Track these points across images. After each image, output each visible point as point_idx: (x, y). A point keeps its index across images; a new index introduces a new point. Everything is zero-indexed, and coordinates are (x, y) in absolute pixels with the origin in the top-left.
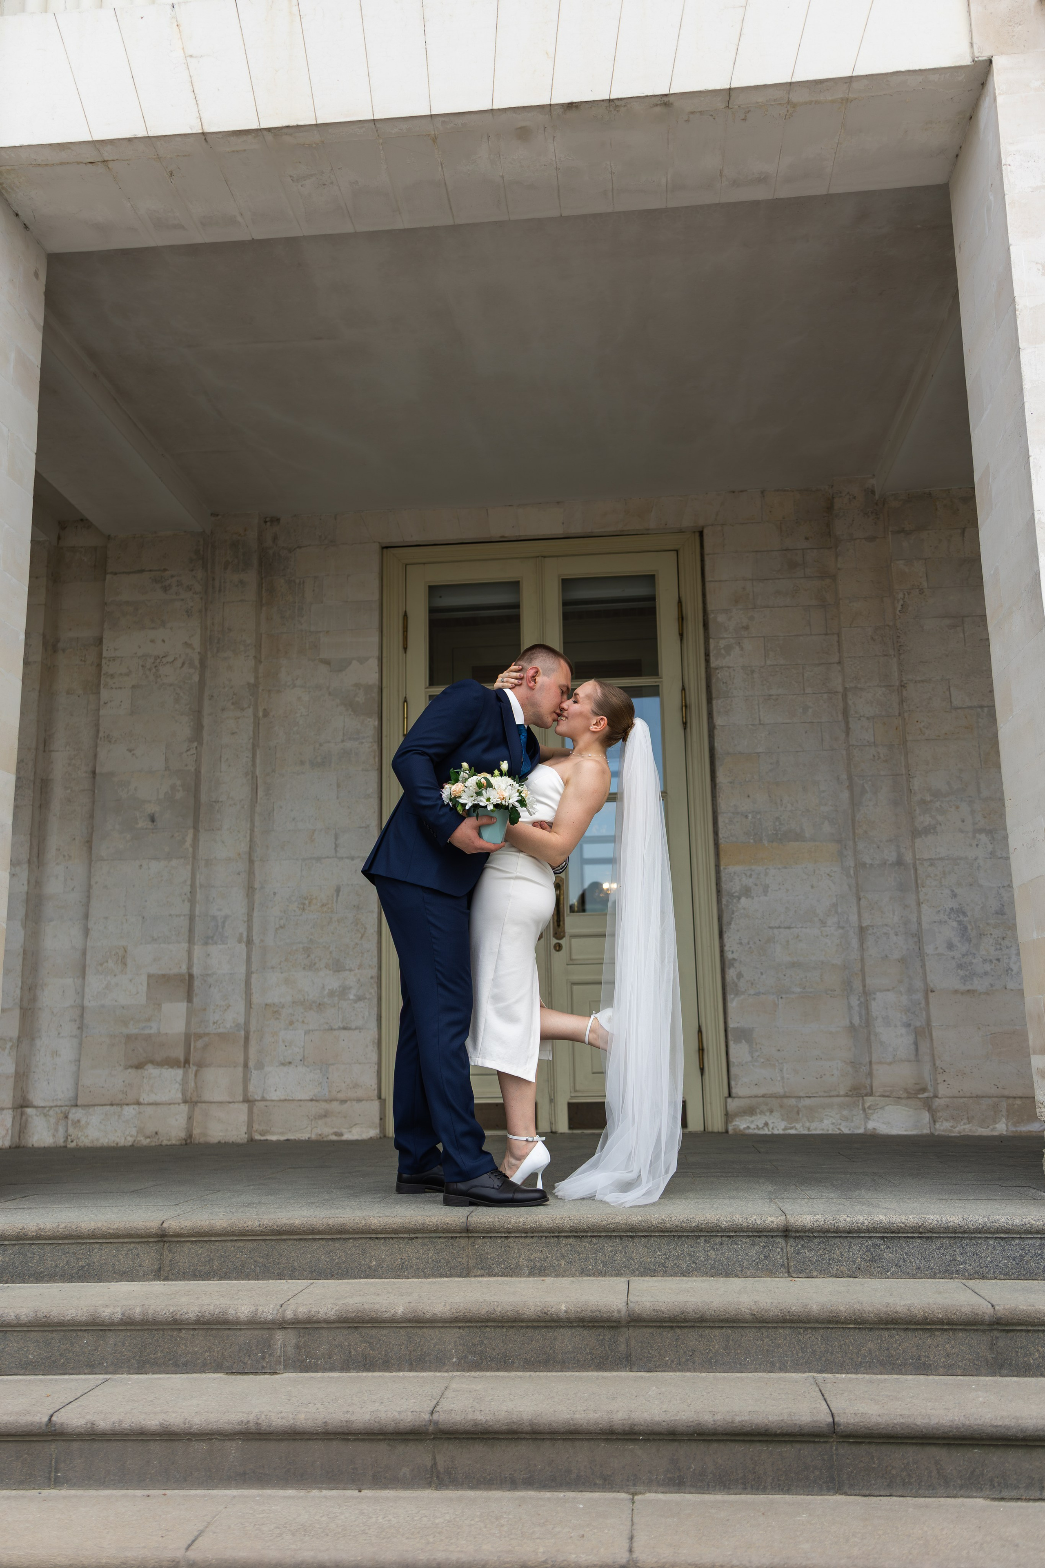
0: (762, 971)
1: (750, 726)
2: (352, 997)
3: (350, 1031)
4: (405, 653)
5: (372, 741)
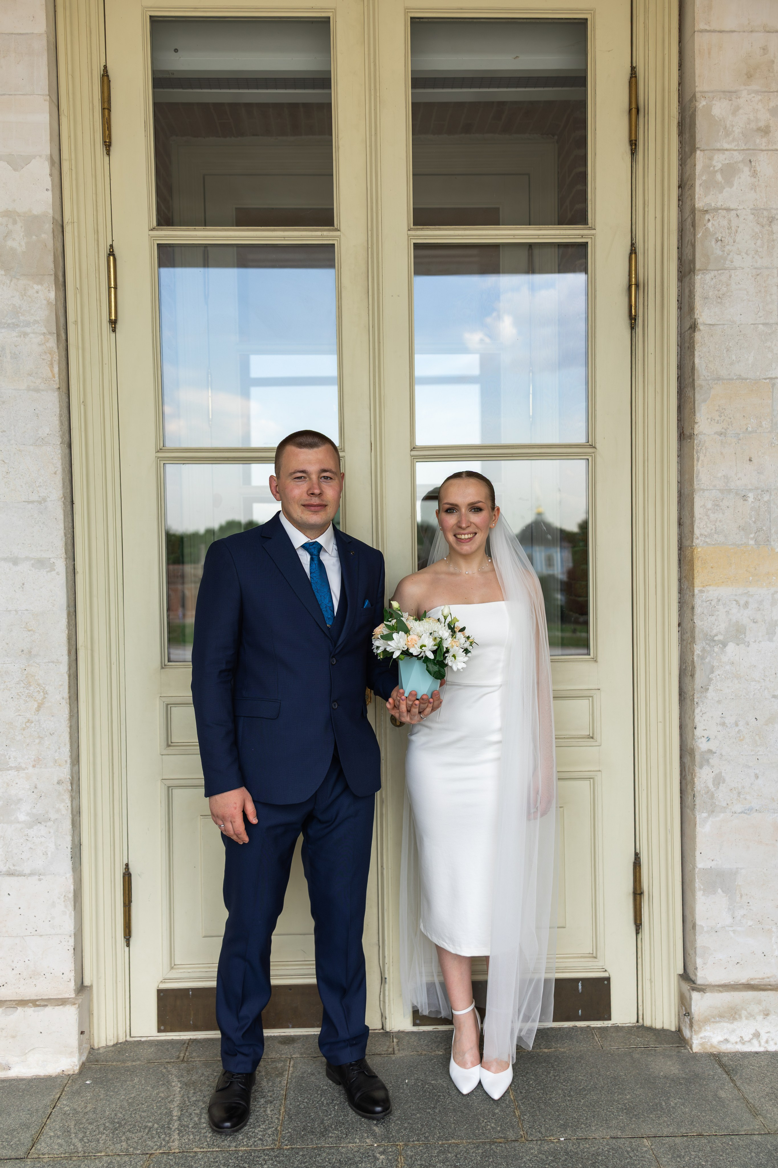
0: (757, 772)
1: (761, 326)
2: (22, 817)
3: (20, 878)
4: (108, 154)
5: (45, 331)
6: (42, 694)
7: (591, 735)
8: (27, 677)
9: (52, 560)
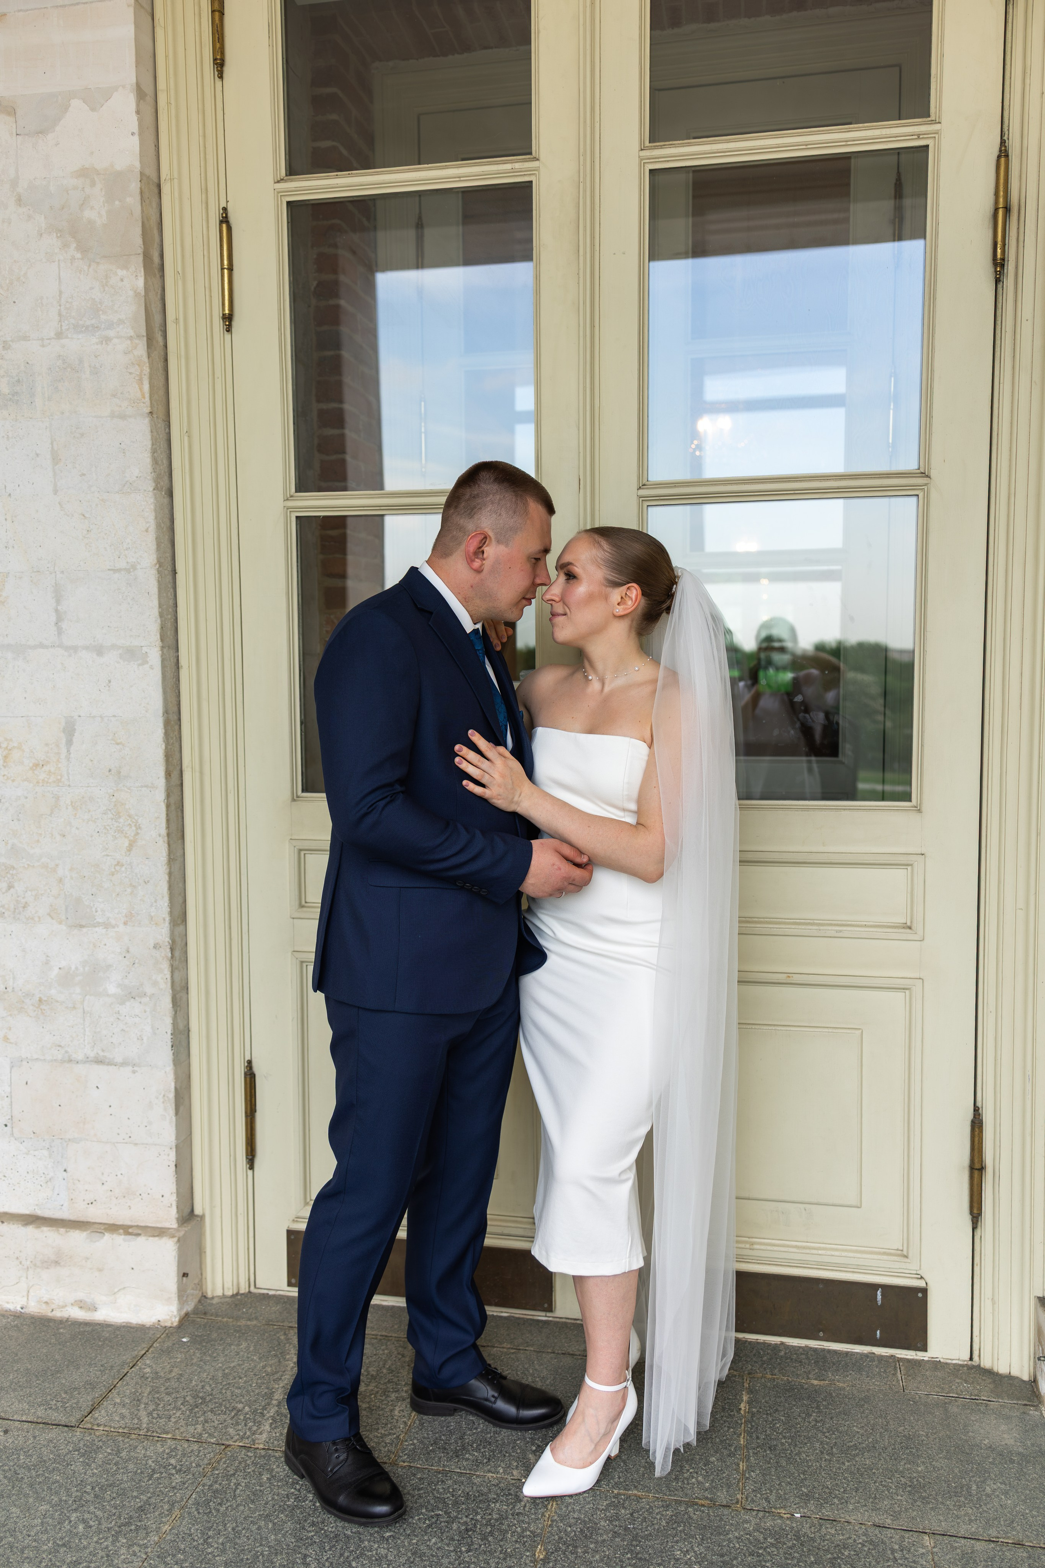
2: (112, 989)
3: (111, 1068)
4: (221, 77)
5: (131, 333)
6: (134, 828)
7: (909, 924)
8: (115, 805)
9: (145, 649)
